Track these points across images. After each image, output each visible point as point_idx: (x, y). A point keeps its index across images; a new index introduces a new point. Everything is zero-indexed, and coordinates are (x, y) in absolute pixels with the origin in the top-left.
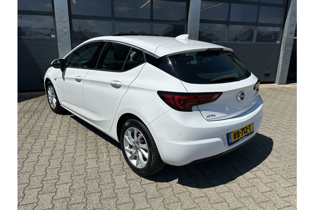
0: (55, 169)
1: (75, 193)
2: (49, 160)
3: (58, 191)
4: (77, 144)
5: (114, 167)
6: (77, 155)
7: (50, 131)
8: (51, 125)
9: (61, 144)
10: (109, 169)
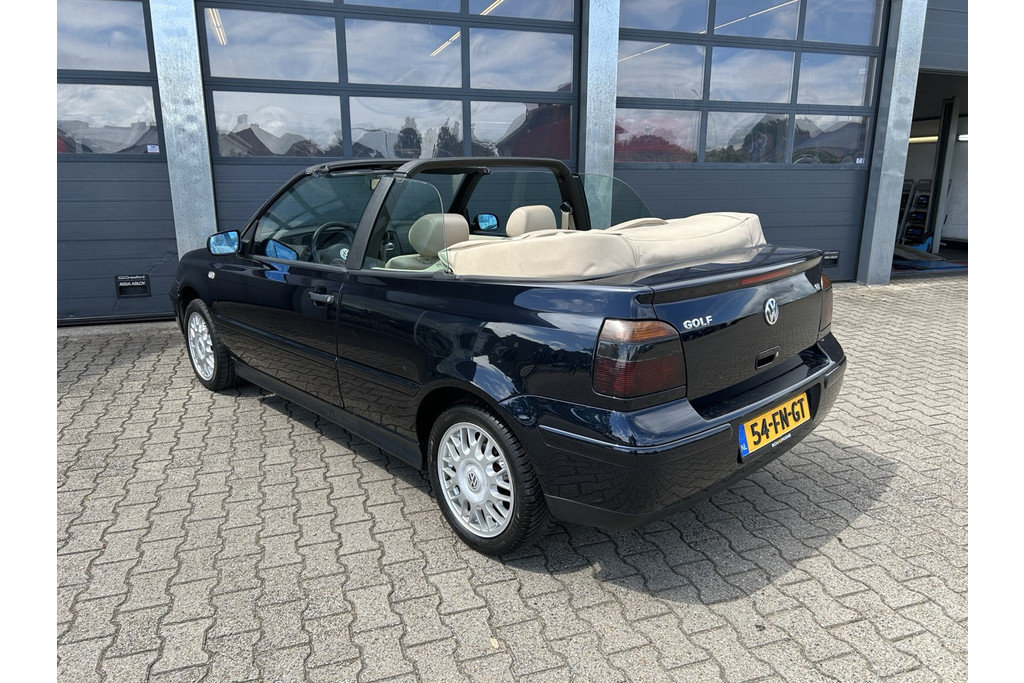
0: (157, 574)
1: (224, 649)
2: (139, 546)
3: (168, 646)
4: (231, 488)
5: (351, 562)
6: (231, 524)
7: (145, 451)
8: (148, 431)
9: (178, 490)
10: (335, 568)
